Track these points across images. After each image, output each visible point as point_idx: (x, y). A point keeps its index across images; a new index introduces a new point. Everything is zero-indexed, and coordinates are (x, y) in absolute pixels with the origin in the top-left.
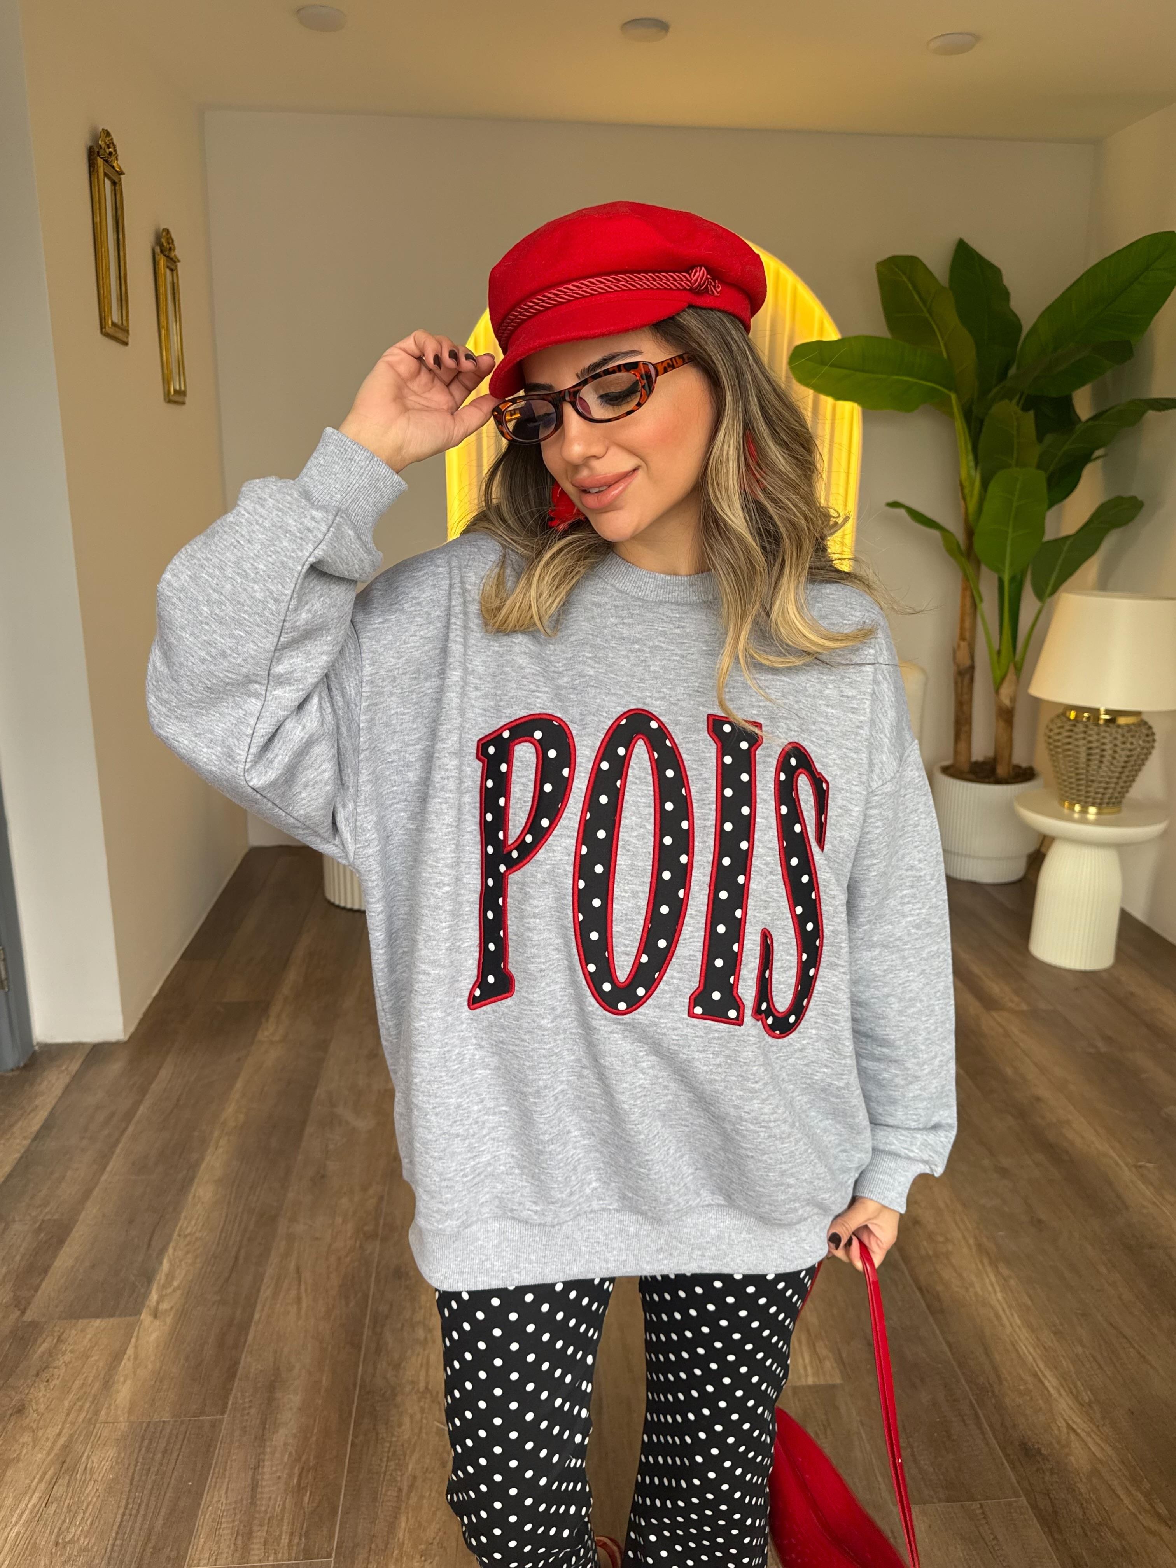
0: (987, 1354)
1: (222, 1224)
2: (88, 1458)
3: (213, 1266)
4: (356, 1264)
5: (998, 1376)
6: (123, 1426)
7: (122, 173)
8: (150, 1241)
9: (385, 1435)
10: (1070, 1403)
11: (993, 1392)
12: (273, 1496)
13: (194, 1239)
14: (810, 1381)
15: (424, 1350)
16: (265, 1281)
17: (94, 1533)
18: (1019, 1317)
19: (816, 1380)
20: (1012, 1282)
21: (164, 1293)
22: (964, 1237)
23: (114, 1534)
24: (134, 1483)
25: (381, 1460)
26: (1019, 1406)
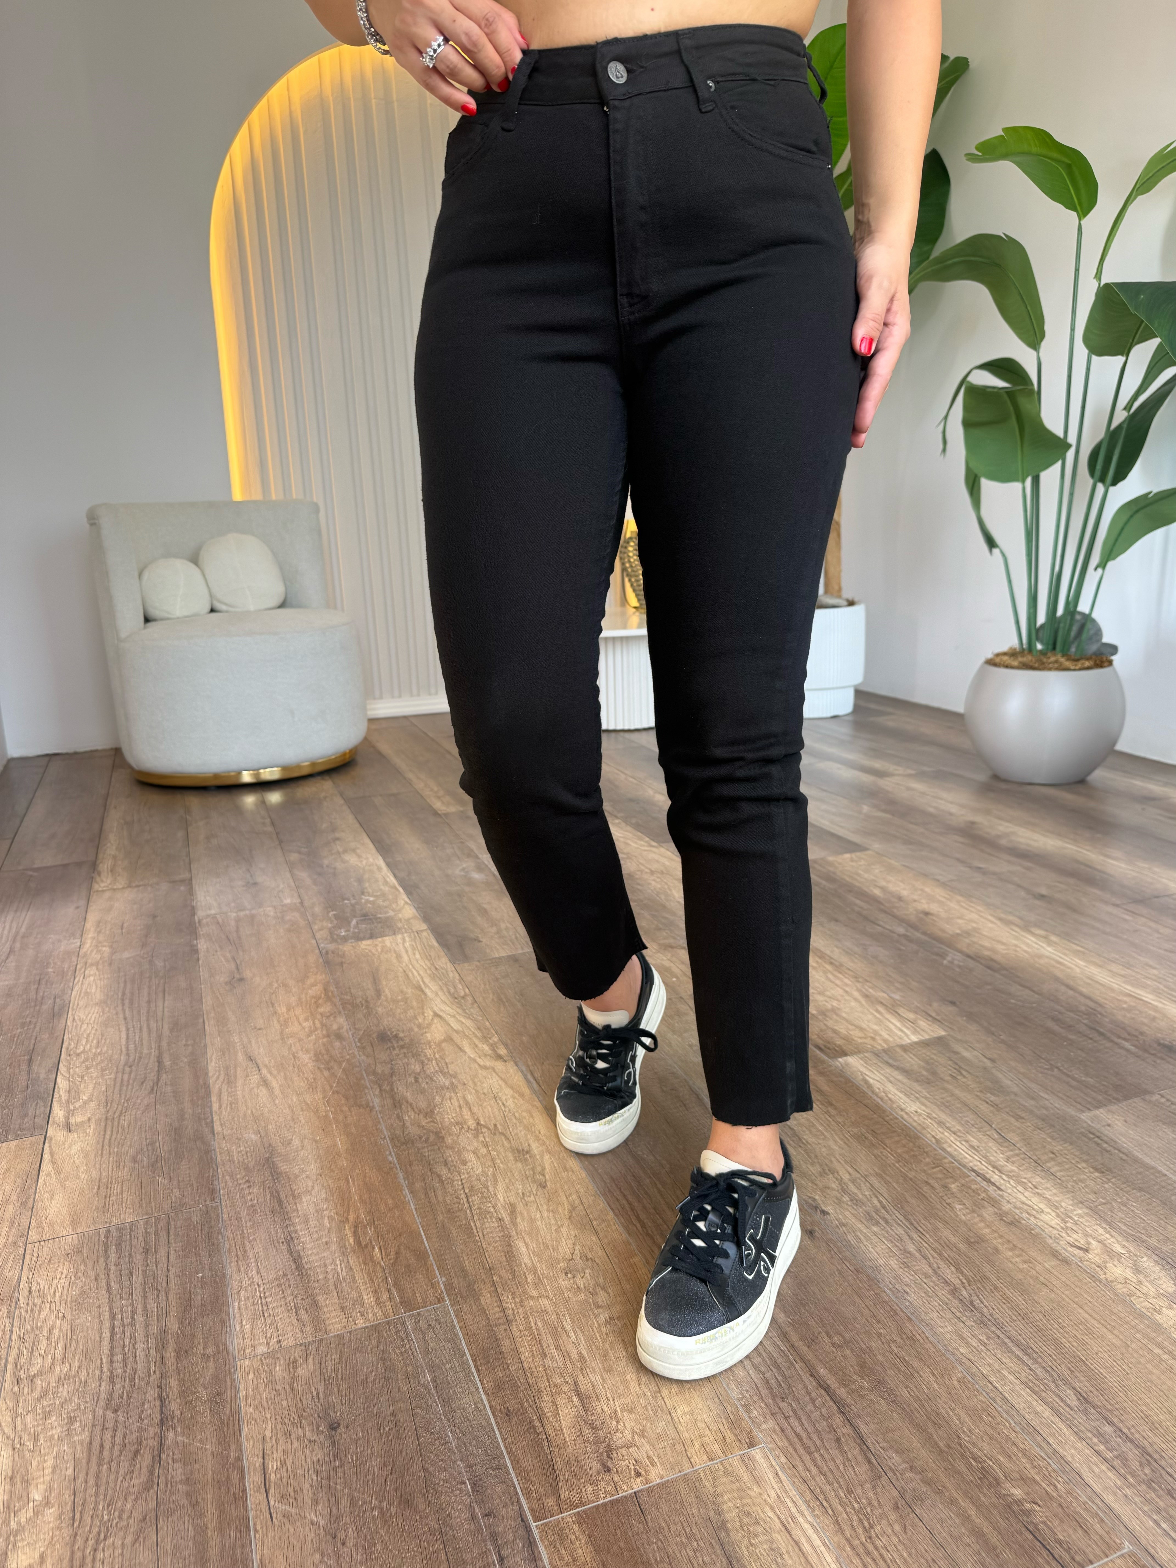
0: (1071, 989)
1: (124, 1035)
2: (29, 1281)
3: (130, 1073)
4: (325, 1040)
5: (1096, 1002)
6: (71, 1239)
8: (30, 1067)
9: (450, 1175)
11: (1101, 1014)
12: (327, 1262)
13: (91, 1055)
14: (914, 1038)
16: (210, 1074)
17: (74, 1356)
18: (1080, 960)
20: (1054, 938)
21: (71, 1107)
22: (981, 916)
23: (106, 1351)
24: (114, 1292)
25: (457, 1198)
26: (1133, 1019)
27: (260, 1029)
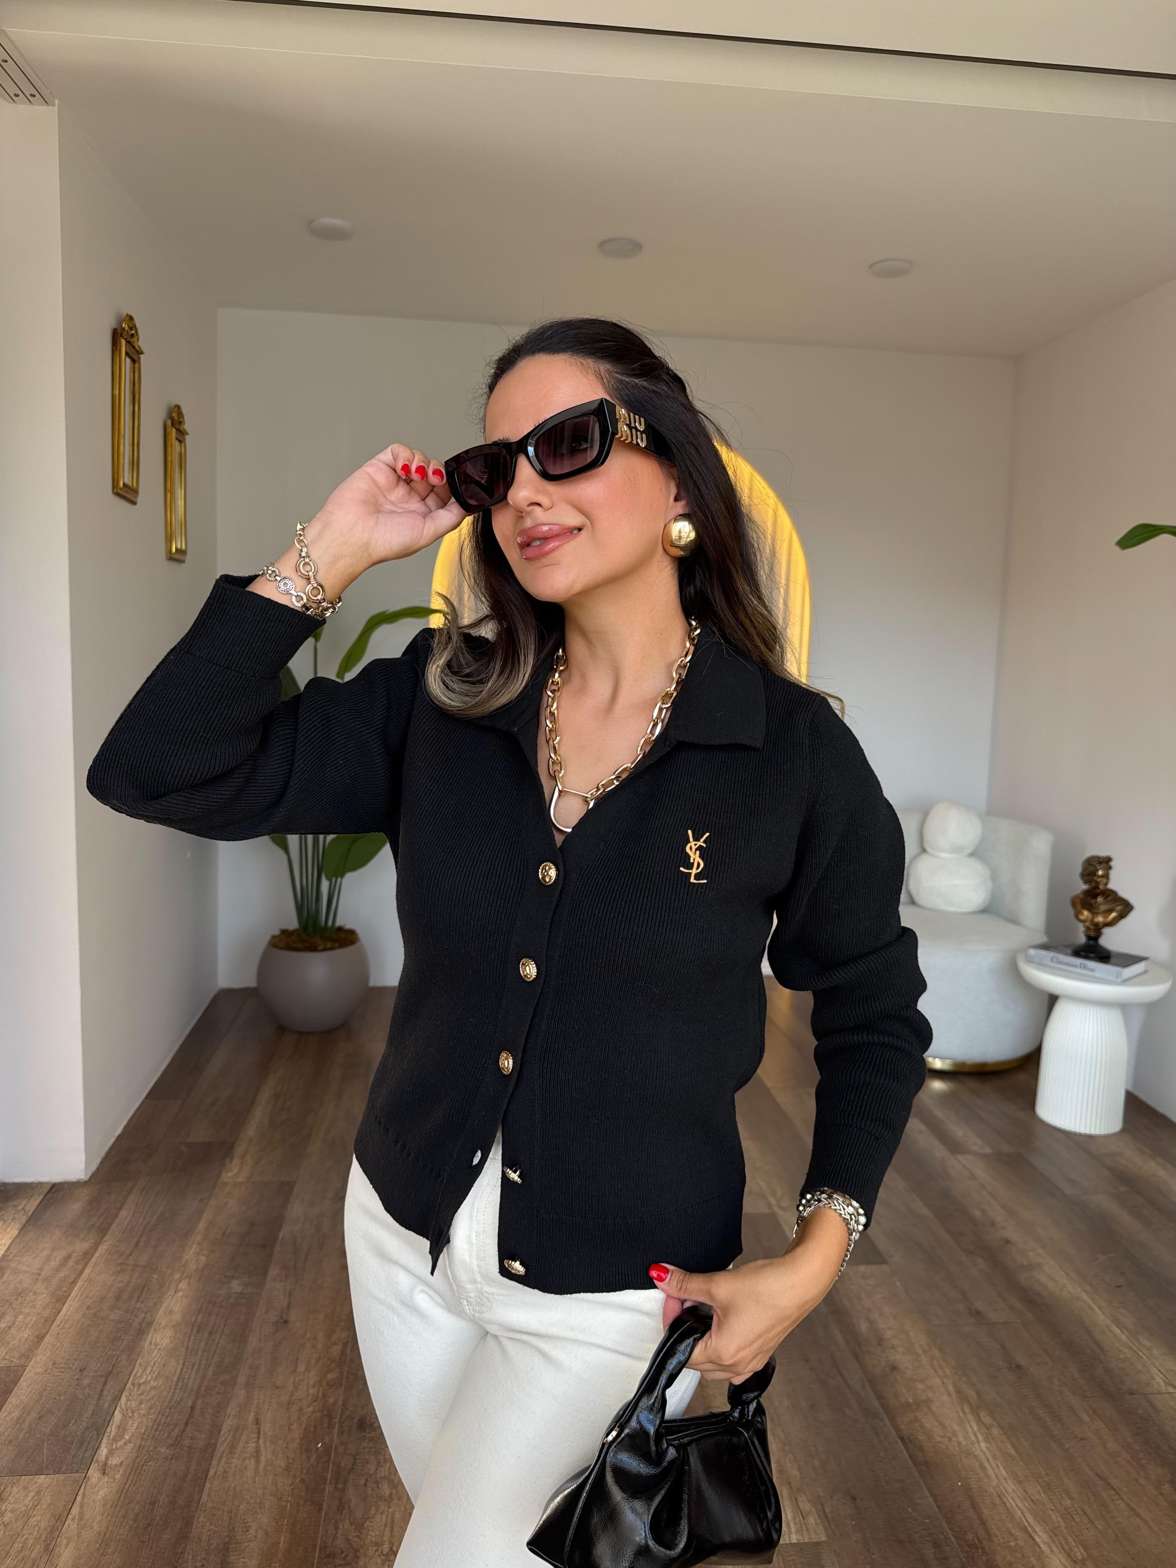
0: (974, 1507)
1: (179, 1371)
3: (168, 1417)
4: (319, 1414)
5: (987, 1532)
7: (142, 353)
8: (102, 1391)
10: (1063, 1560)
11: (983, 1548)
13: (148, 1388)
15: (389, 1507)
16: (222, 1433)
18: (1004, 1467)
19: (801, 1538)
20: (995, 1431)
21: (114, 1447)
22: (943, 1383)
27: (277, 1388)
